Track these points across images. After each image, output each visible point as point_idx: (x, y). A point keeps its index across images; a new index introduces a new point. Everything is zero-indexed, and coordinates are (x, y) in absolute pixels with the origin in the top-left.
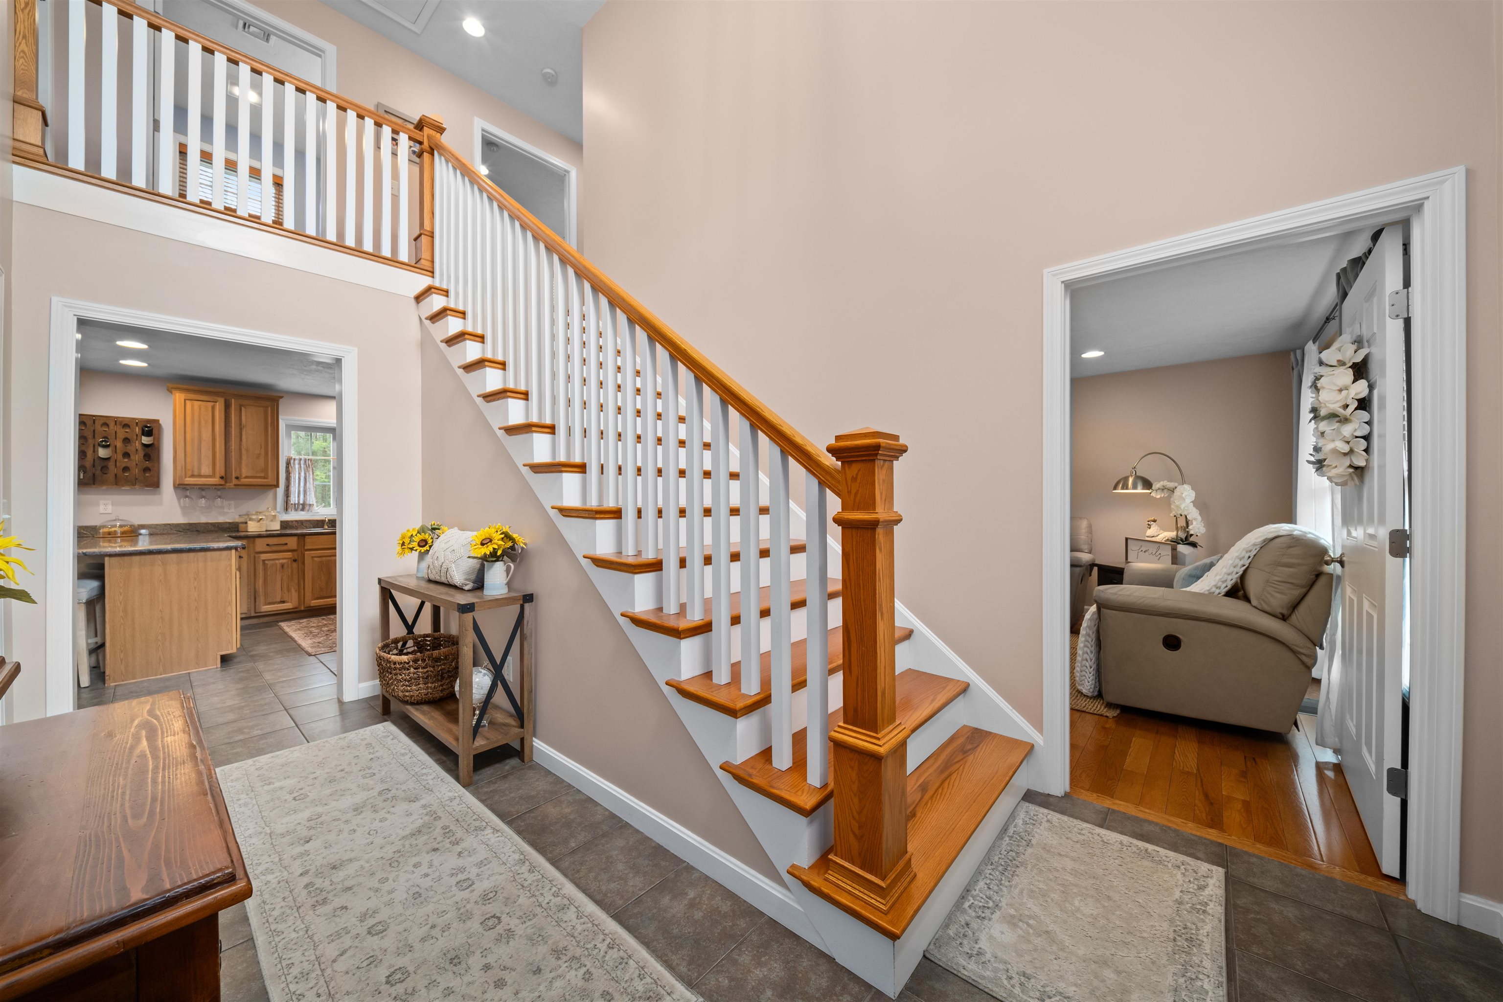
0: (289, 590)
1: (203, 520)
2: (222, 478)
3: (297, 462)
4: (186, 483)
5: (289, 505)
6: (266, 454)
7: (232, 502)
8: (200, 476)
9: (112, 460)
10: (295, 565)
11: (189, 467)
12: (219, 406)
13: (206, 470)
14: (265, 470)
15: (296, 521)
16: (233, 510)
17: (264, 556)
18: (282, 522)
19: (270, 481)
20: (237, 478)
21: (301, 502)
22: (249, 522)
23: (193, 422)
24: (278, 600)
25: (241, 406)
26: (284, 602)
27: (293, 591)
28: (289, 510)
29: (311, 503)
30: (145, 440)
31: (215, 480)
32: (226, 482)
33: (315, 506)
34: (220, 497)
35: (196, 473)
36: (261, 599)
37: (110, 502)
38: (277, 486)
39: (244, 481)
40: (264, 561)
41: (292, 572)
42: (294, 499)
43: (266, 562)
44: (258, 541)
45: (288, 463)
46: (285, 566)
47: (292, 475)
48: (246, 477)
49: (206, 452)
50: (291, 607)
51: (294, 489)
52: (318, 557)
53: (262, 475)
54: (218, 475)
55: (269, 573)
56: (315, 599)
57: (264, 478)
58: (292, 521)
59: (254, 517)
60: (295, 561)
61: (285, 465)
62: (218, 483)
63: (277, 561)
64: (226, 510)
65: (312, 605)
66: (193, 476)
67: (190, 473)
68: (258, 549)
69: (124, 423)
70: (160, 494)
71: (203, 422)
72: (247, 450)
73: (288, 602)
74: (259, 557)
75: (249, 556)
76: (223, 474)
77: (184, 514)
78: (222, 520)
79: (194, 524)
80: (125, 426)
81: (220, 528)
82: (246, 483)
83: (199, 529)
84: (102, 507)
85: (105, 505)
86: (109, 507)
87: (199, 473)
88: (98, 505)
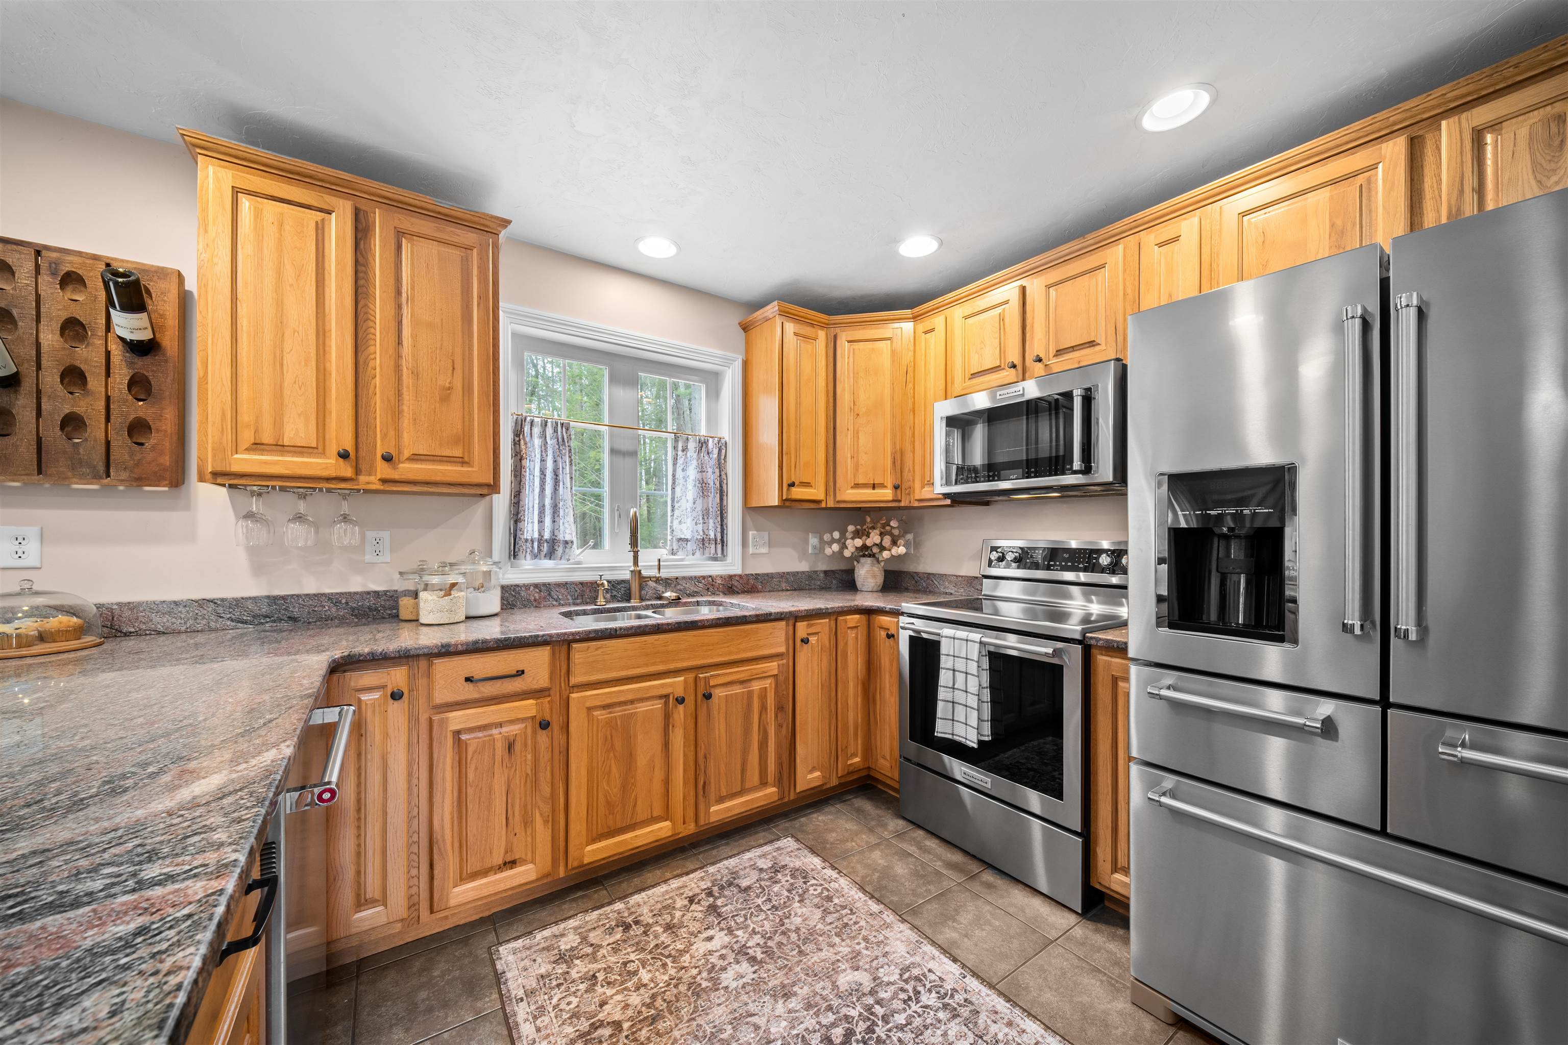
0: (527, 822)
2: (344, 455)
3: (537, 430)
4: (235, 468)
5: (521, 542)
6: (467, 389)
7: (386, 535)
8: (279, 447)
9: (27, 386)
10: (543, 737)
11: (246, 416)
12: (339, 223)
13: (300, 430)
14: (464, 439)
15: (536, 586)
16: (387, 557)
17: (457, 719)
18: (504, 588)
19: (478, 473)
20: (387, 458)
21: (547, 536)
22: (423, 595)
24: (498, 859)
26: (512, 864)
27: (538, 821)
28: (521, 555)
29: (568, 538)
32: (358, 471)
33: (575, 546)
34: (345, 518)
35: (269, 441)
38: (494, 487)
39: (407, 469)
40: (457, 733)
41: (536, 760)
42: (530, 529)
43: (464, 737)
44: (442, 666)
45: (518, 433)
46: (518, 747)
47: (526, 463)
48: (415, 458)
50: (533, 877)
51: (531, 500)
52: (604, 707)
53: (457, 452)
54: (333, 449)
55: (471, 776)
56: (594, 840)
57: (463, 462)
58: (527, 587)
59: (435, 580)
60: (544, 725)
61: (511, 434)
62: (333, 474)
63: (495, 731)
64: (369, 557)
65: (586, 860)
66: (257, 447)
67: (247, 437)
68: (441, 696)
69: (66, 268)
70: (188, 507)
71: (289, 274)
72: (416, 374)
73: (524, 862)
74: (443, 722)
75: (413, 719)
76: (348, 447)
77: (258, 569)
78: (356, 584)
79: (283, 598)
80: (71, 280)
81: (353, 609)
82: (412, 477)
83: (296, 614)
84: (8, 546)
85: (19, 539)
86: (31, 547)
87: (279, 435)
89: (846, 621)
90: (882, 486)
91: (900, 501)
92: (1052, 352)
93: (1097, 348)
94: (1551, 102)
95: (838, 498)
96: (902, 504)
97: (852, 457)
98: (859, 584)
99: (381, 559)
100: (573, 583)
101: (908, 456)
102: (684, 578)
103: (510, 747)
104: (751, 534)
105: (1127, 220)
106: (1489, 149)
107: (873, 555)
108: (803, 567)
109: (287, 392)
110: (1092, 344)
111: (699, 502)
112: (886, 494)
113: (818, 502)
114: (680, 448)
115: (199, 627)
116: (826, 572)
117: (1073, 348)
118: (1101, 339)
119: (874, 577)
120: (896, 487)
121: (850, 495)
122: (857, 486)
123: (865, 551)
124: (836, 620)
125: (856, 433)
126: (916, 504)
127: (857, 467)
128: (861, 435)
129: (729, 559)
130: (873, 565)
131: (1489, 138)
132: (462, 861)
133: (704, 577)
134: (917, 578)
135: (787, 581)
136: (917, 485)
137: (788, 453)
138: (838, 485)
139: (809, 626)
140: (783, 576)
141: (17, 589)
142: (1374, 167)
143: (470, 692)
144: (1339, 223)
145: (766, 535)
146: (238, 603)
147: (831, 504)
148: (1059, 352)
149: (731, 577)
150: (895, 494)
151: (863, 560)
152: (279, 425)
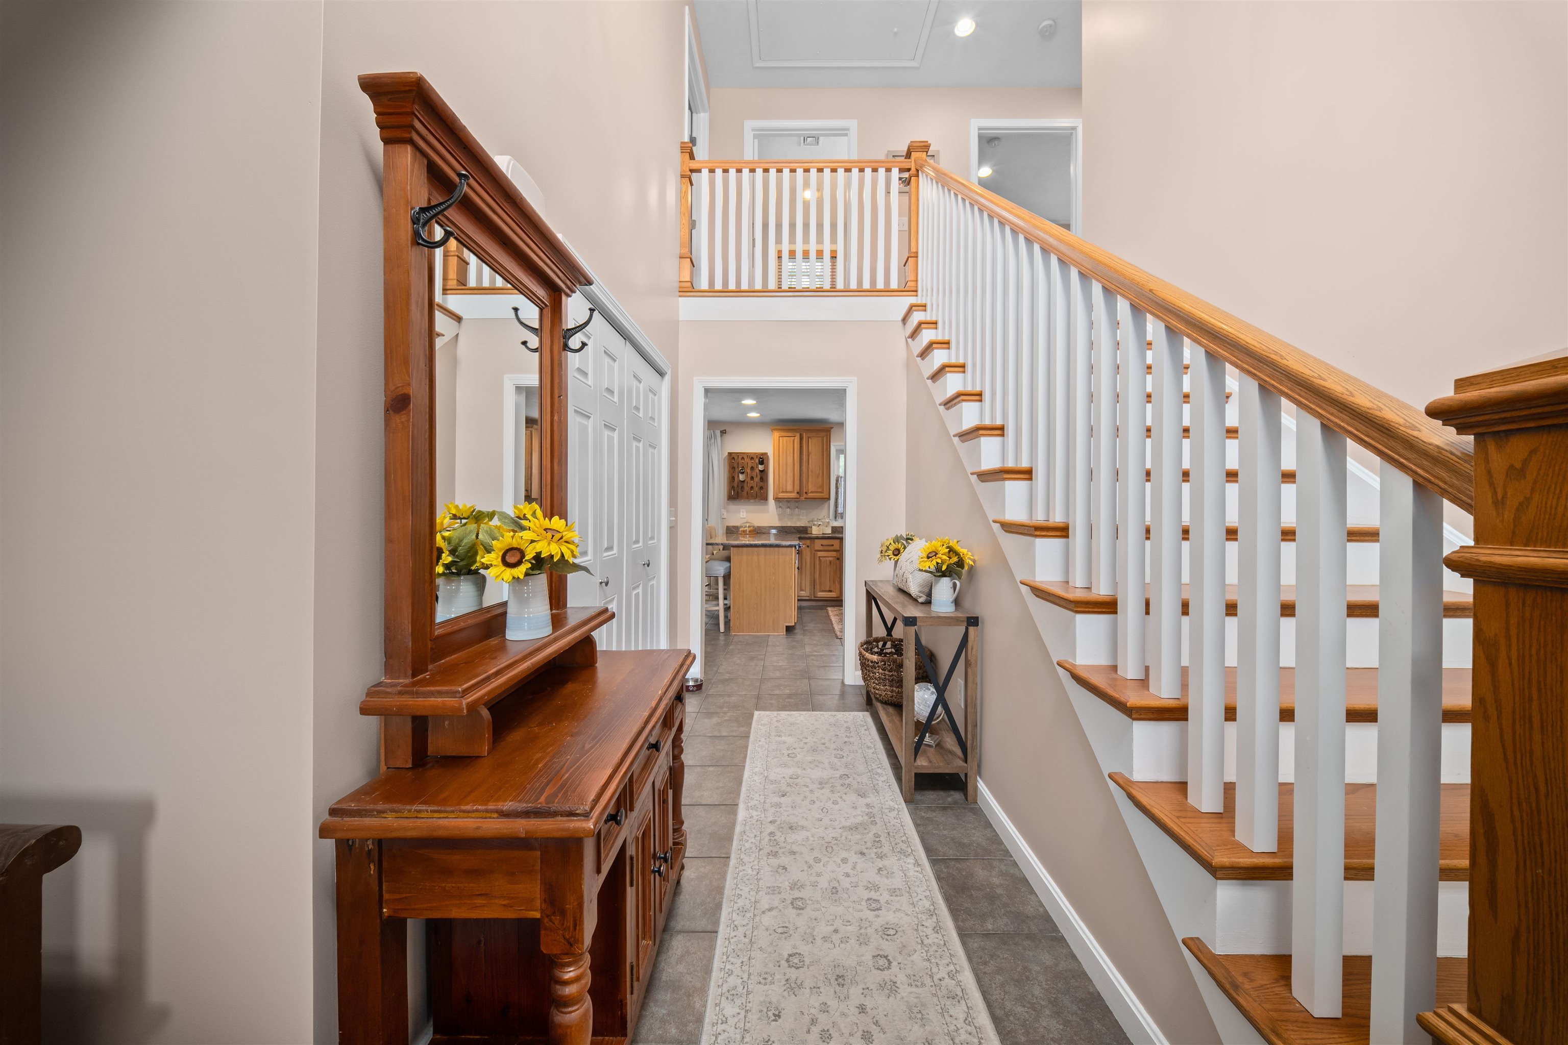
0: (834, 582)
1: (789, 524)
2: (798, 493)
3: (843, 479)
4: (779, 497)
5: (837, 514)
6: (823, 473)
7: (805, 511)
8: (787, 492)
9: (746, 482)
11: (781, 486)
12: (797, 439)
13: (790, 488)
14: (822, 487)
16: (805, 518)
17: (820, 554)
18: (832, 527)
19: (825, 495)
20: (806, 493)
22: (813, 527)
23: (783, 452)
24: (828, 589)
25: (809, 438)
26: (831, 591)
27: (837, 583)
28: (837, 518)
30: (761, 467)
31: (794, 495)
32: (801, 496)
34: (797, 507)
35: (784, 490)
36: (818, 587)
37: (744, 510)
38: (829, 499)
39: (810, 495)
40: (819, 557)
41: (836, 568)
42: (840, 510)
43: (821, 558)
44: (816, 541)
45: (837, 481)
46: (832, 563)
47: (840, 490)
48: (811, 492)
49: (790, 474)
50: (836, 596)
51: (840, 501)
53: (820, 490)
54: (796, 492)
55: (822, 567)
57: (822, 493)
58: (839, 527)
59: (816, 523)
61: (835, 482)
62: (796, 497)
63: (827, 559)
64: (801, 517)
66: (783, 492)
67: (781, 490)
68: (817, 548)
69: (751, 456)
70: (768, 504)
71: (788, 452)
72: (812, 472)
73: (834, 592)
74: (817, 554)
75: (811, 552)
76: (799, 491)
77: (780, 519)
78: (799, 524)
80: (752, 458)
81: (800, 530)
82: (811, 497)
84: (741, 513)
85: (743, 512)
86: (745, 513)
87: (786, 489)
88: (740, 512)
103: (830, 563)
109: (787, 479)
132: (820, 587)
143: (822, 548)
146: (779, 527)
152: (786, 487)
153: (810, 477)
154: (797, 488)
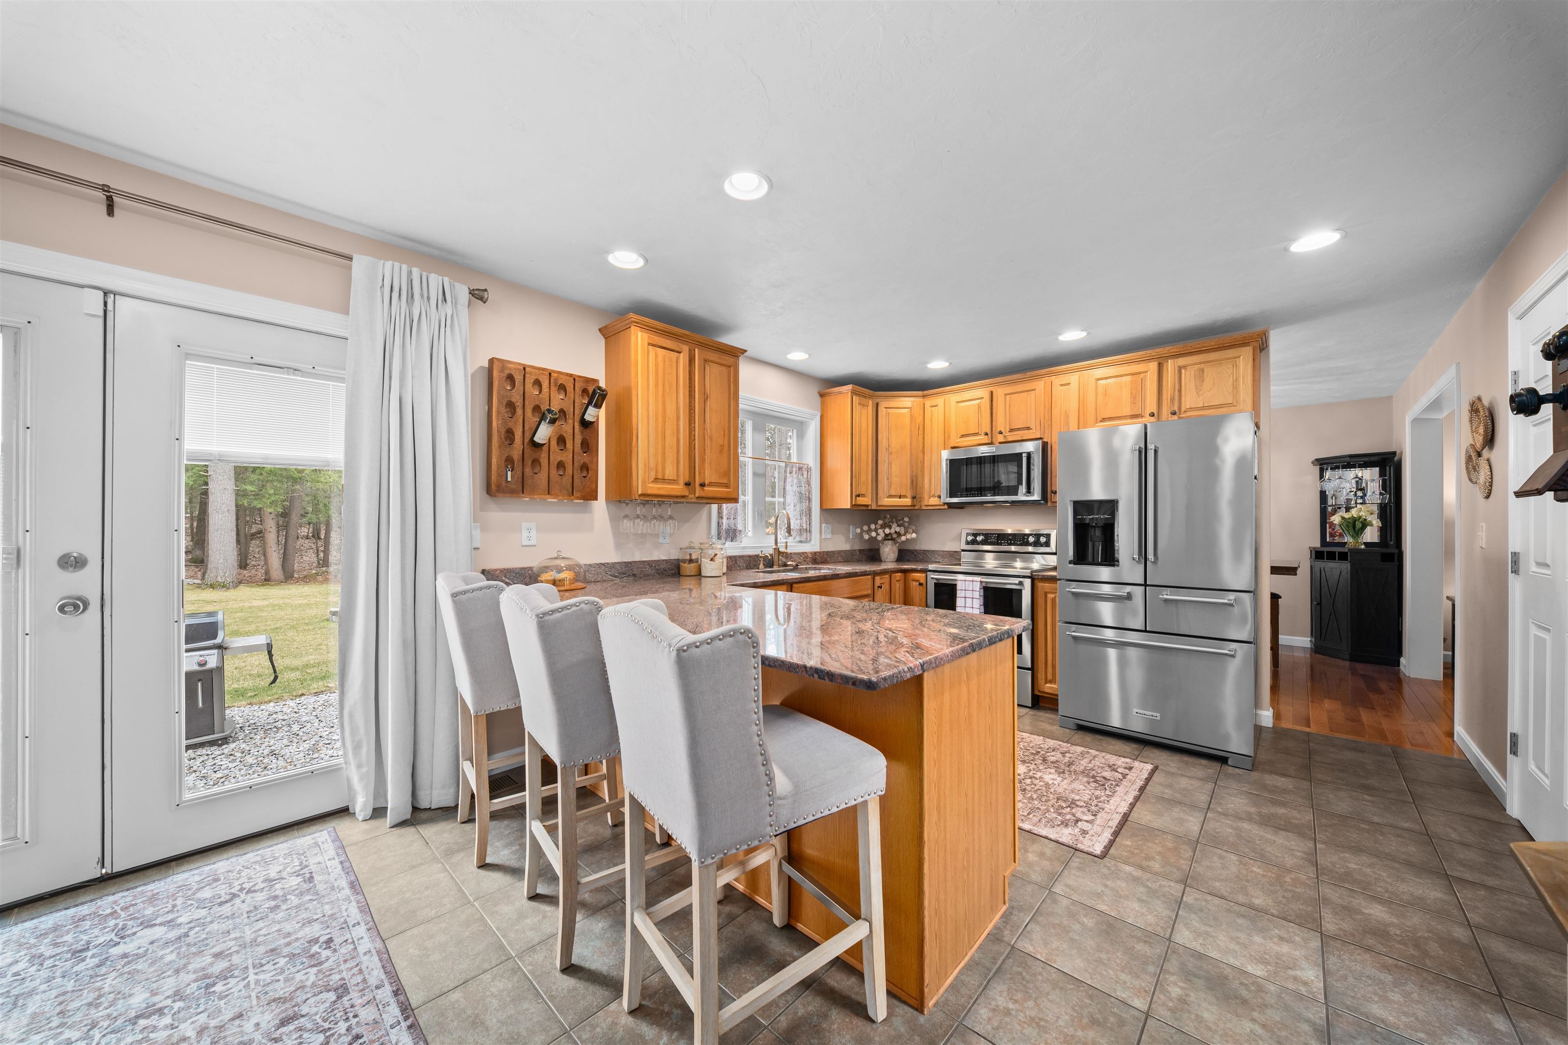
1: (638, 556)
2: (686, 484)
4: (649, 492)
6: (729, 445)
8: (664, 480)
9: (545, 448)
12: (683, 358)
13: (670, 469)
14: (728, 473)
16: (668, 540)
19: (732, 492)
20: (702, 485)
21: (732, 527)
23: (657, 385)
25: (704, 362)
29: (740, 528)
31: (678, 489)
32: (690, 492)
35: (660, 477)
38: (737, 499)
39: (704, 489)
48: (711, 484)
49: (671, 439)
53: (725, 481)
54: (682, 481)
57: (727, 486)
59: (710, 552)
62: (681, 494)
66: (656, 480)
67: (653, 475)
69: (560, 382)
70: (590, 512)
71: (667, 386)
72: (711, 438)
76: (687, 480)
77: (618, 546)
78: (655, 555)
79: (630, 563)
80: (562, 388)
81: (657, 570)
82: (704, 493)
83: (635, 573)
84: (525, 534)
85: (529, 530)
86: (534, 533)
87: (664, 474)
88: (520, 530)
89: (895, 576)
90: (905, 497)
91: (915, 506)
92: (1008, 430)
93: (1031, 431)
94: (1200, 363)
95: (879, 504)
96: (916, 508)
97: (888, 479)
98: (883, 557)
99: (665, 541)
100: (746, 556)
101: (920, 479)
102: (794, 553)
104: (823, 525)
105: (1046, 370)
106: (1183, 375)
107: (892, 539)
108: (847, 547)
109: (666, 451)
110: (1028, 428)
111: (798, 505)
112: (907, 501)
113: (867, 506)
114: (788, 472)
115: (599, 579)
116: (860, 550)
117: (1019, 429)
118: (1033, 426)
119: (894, 553)
120: (914, 498)
121: (887, 502)
122: (890, 496)
123: (887, 537)
124: (890, 576)
125: (890, 464)
126: (925, 508)
127: (890, 485)
128: (893, 466)
129: (813, 542)
130: (893, 545)
131: (1183, 371)
133: (803, 553)
134: (915, 553)
135: (842, 556)
136: (926, 497)
137: (855, 477)
138: (879, 496)
139: (881, 579)
140: (839, 552)
141: (556, 555)
142: (1146, 372)
144: (1134, 392)
145: (830, 526)
146: (613, 565)
147: (874, 507)
148: (1011, 430)
149: (815, 553)
150: (913, 502)
151: (886, 542)
152: (664, 469)
153: (708, 451)
154: (684, 477)
